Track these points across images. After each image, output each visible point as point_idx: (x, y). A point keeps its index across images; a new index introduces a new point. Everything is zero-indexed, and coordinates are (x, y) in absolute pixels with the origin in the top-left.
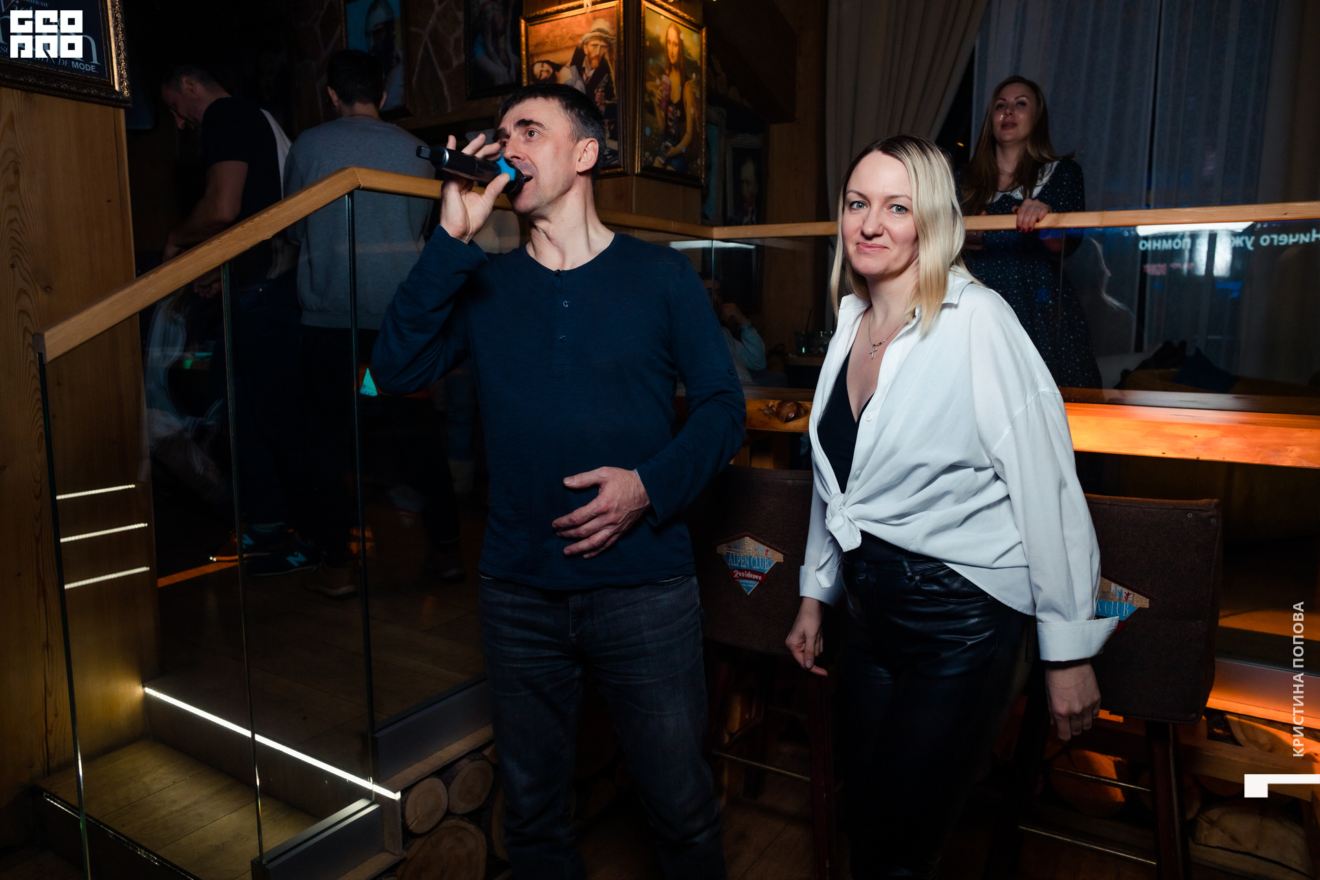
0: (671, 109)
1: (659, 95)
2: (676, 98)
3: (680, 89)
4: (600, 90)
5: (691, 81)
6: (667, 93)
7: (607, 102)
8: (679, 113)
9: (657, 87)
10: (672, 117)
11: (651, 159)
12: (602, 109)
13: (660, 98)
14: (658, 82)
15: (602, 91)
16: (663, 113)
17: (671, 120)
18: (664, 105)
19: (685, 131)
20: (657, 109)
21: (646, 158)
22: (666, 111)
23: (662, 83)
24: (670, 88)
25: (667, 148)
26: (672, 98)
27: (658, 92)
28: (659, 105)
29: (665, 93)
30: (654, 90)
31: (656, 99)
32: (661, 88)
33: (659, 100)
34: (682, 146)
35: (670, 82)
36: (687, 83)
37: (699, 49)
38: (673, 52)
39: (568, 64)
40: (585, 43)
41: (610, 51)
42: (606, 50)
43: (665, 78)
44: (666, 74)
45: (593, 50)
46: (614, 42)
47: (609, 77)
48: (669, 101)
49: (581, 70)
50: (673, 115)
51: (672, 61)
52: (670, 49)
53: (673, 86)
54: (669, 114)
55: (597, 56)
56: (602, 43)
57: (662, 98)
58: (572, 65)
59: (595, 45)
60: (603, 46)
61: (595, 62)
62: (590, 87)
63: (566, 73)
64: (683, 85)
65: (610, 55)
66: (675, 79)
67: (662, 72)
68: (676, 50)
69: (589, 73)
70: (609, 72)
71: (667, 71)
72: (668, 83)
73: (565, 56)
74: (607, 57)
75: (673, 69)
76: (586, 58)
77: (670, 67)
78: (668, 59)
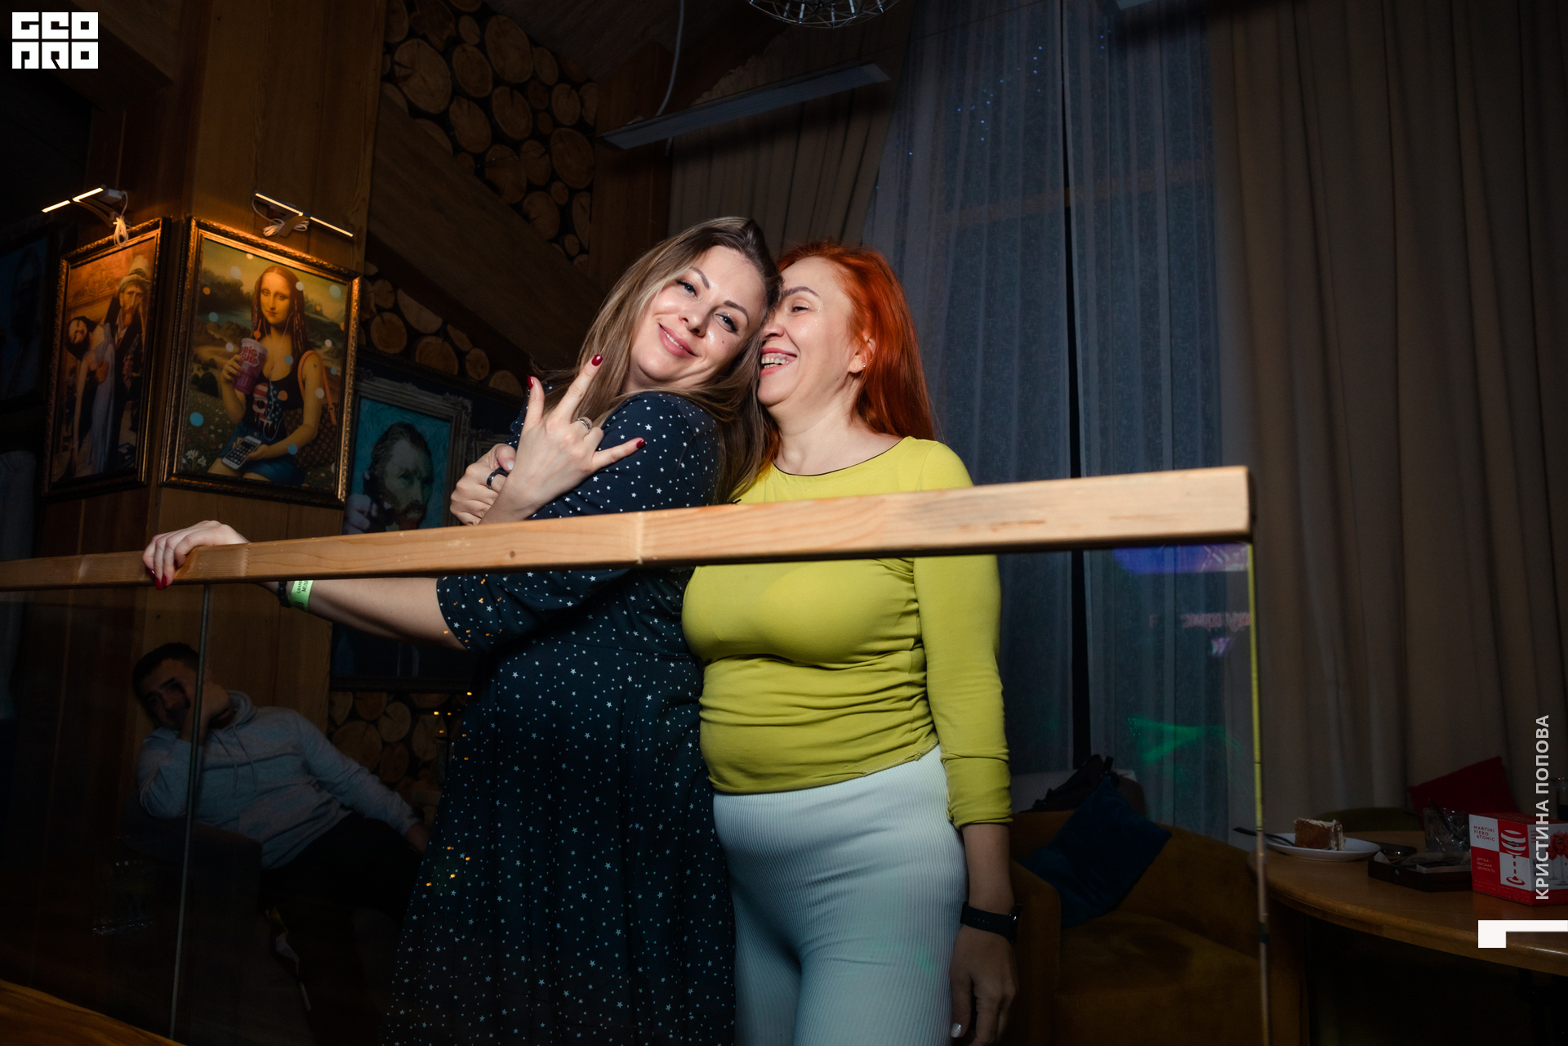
0: (263, 388)
1: (231, 367)
2: (278, 369)
3: (291, 361)
4: (129, 357)
5: (320, 352)
6: (255, 365)
7: (134, 374)
9: (229, 356)
10: (265, 401)
11: (203, 461)
12: (128, 384)
13: (233, 371)
15: (131, 359)
16: (240, 395)
17: (261, 405)
18: (243, 382)
19: (299, 422)
20: (226, 391)
21: (189, 461)
22: (250, 392)
23: (241, 350)
24: (263, 358)
25: (248, 446)
26: (266, 372)
28: (233, 383)
29: (247, 364)
31: (224, 373)
32: (238, 357)
33: (230, 374)
34: (291, 444)
35: (265, 351)
36: (308, 352)
37: (343, 307)
38: (275, 306)
39: (103, 320)
40: (122, 291)
41: (144, 300)
42: (140, 300)
43: (248, 343)
44: (254, 338)
45: (128, 301)
46: (148, 287)
47: (140, 338)
48: (258, 377)
49: (114, 330)
50: (269, 399)
51: (271, 320)
52: (267, 301)
53: (270, 354)
54: (257, 397)
55: (132, 308)
56: (138, 290)
57: (241, 372)
58: (106, 322)
59: (131, 293)
60: (138, 294)
61: (128, 318)
62: (120, 353)
63: (100, 335)
64: (297, 356)
65: (144, 307)
66: (277, 348)
67: (241, 333)
68: (282, 305)
69: (122, 333)
70: (141, 332)
71: (257, 334)
72: (259, 350)
73: (101, 310)
74: (141, 310)
75: (273, 331)
76: (121, 312)
77: (265, 328)
78: (261, 315)
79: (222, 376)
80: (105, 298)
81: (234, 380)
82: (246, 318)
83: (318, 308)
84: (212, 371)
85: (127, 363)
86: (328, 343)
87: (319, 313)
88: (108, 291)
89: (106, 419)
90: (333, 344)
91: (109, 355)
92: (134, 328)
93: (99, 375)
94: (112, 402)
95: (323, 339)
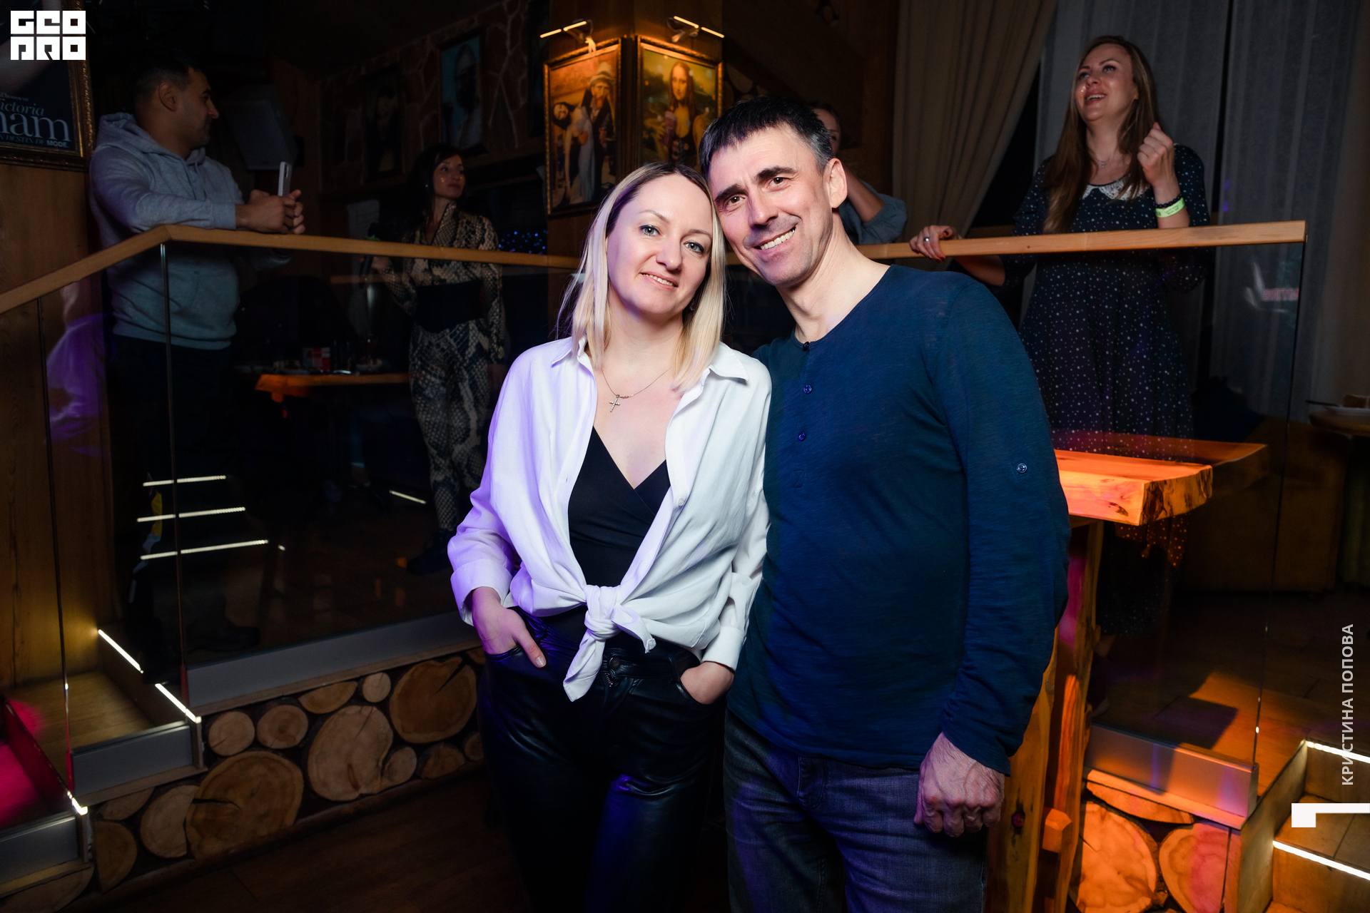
0: (676, 143)
1: (660, 130)
2: (683, 131)
3: (689, 123)
4: (603, 128)
5: (704, 116)
6: (672, 128)
7: (609, 139)
8: (686, 147)
9: (659, 124)
10: (678, 151)
12: (605, 146)
13: (662, 134)
14: (659, 118)
15: (605, 130)
16: (666, 148)
17: (676, 154)
18: (667, 140)
20: (659, 146)
22: (670, 146)
23: (665, 119)
24: (675, 123)
26: (677, 133)
27: (660, 128)
28: (662, 141)
29: (668, 128)
30: (655, 127)
31: (657, 135)
32: (663, 124)
33: (661, 135)
35: (676, 118)
36: (697, 117)
37: (714, 84)
38: (680, 88)
39: (580, 105)
40: (593, 85)
41: (611, 92)
42: (608, 91)
43: (668, 114)
44: (670, 111)
45: (599, 91)
46: (614, 83)
47: (610, 117)
48: (674, 136)
49: (589, 111)
50: (679, 149)
51: (678, 98)
52: (676, 85)
53: (679, 121)
54: (674, 149)
55: (601, 97)
56: (605, 85)
57: (665, 133)
58: (582, 105)
59: (600, 87)
60: (605, 88)
61: (600, 103)
62: (596, 125)
63: (578, 114)
64: (692, 119)
65: (611, 96)
66: (682, 115)
67: (665, 108)
68: (683, 87)
69: (595, 113)
70: (610, 112)
71: (672, 108)
72: (673, 118)
73: (578, 98)
74: (609, 98)
75: (680, 105)
76: (593, 99)
77: (676, 103)
78: (673, 96)
79: (657, 137)
80: (580, 90)
81: (662, 140)
82: (666, 98)
83: (701, 87)
84: (652, 134)
85: (602, 133)
86: (707, 110)
87: (702, 90)
88: (582, 85)
89: (590, 167)
90: (710, 110)
91: (588, 127)
92: (605, 109)
93: (581, 140)
94: (593, 157)
95: (704, 108)
